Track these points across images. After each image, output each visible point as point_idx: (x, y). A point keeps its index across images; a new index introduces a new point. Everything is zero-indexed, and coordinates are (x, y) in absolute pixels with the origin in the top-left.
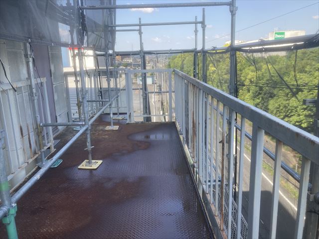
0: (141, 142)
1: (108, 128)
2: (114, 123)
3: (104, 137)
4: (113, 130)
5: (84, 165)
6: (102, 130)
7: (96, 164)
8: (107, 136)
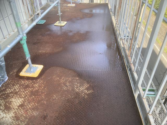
0: (87, 13)
1: (69, 5)
2: (72, 2)
3: (67, 10)
4: (72, 7)
5: (57, 23)
6: (66, 6)
7: (63, 23)
8: (69, 10)
